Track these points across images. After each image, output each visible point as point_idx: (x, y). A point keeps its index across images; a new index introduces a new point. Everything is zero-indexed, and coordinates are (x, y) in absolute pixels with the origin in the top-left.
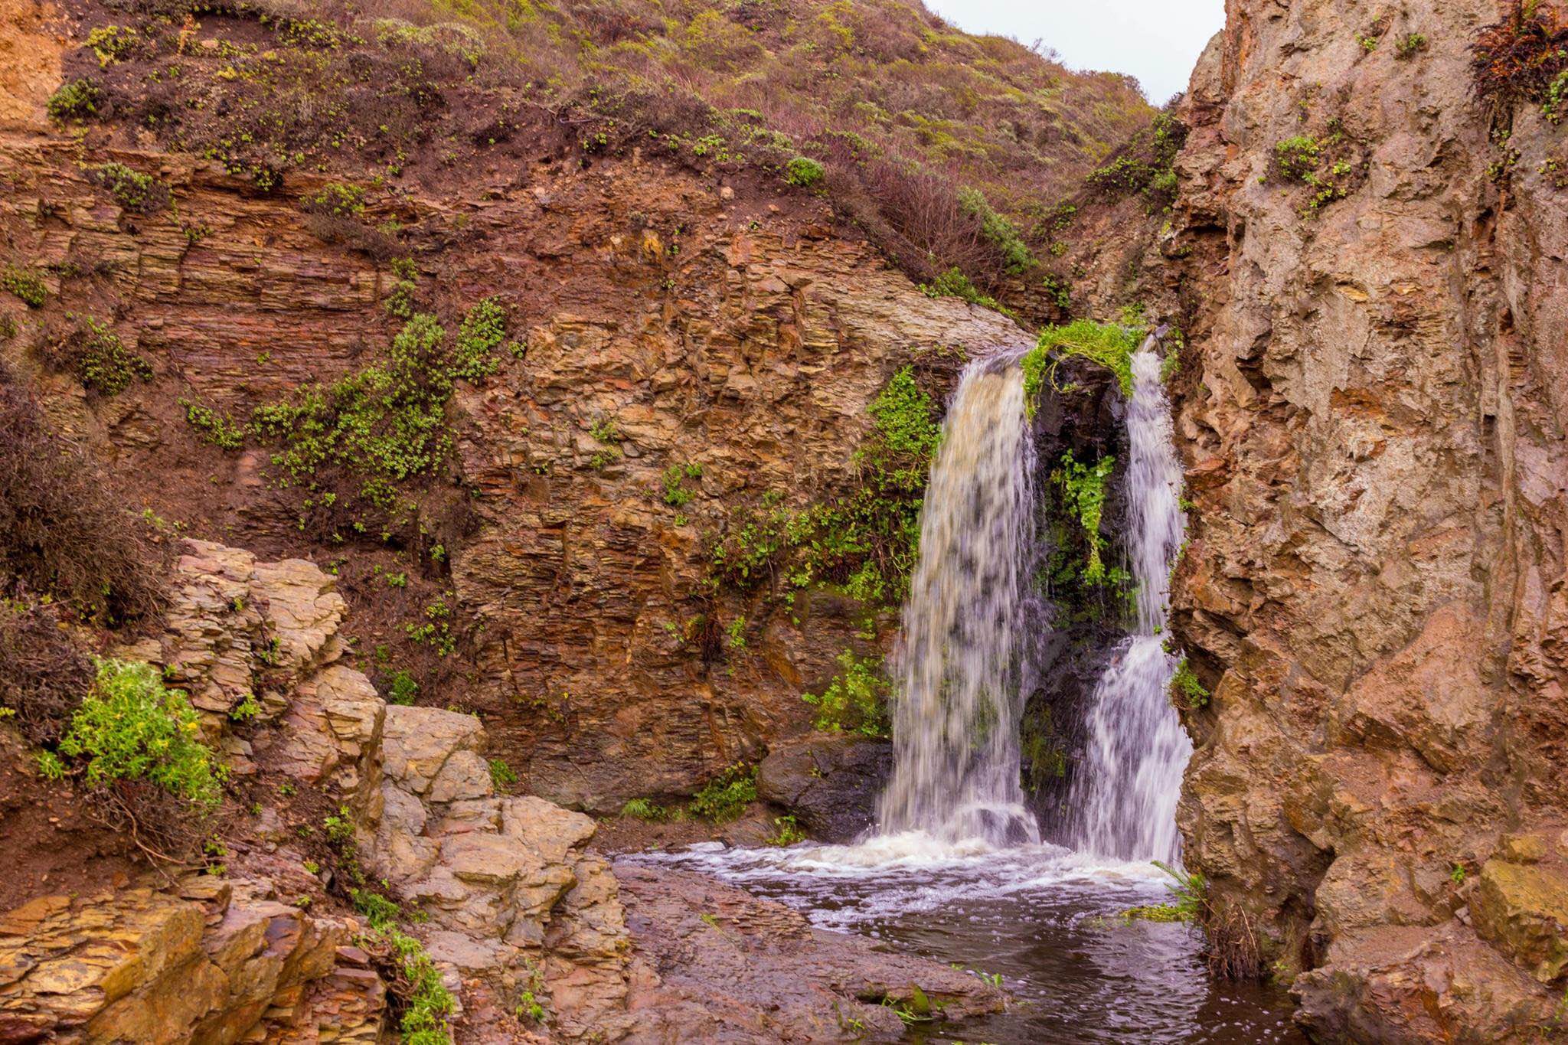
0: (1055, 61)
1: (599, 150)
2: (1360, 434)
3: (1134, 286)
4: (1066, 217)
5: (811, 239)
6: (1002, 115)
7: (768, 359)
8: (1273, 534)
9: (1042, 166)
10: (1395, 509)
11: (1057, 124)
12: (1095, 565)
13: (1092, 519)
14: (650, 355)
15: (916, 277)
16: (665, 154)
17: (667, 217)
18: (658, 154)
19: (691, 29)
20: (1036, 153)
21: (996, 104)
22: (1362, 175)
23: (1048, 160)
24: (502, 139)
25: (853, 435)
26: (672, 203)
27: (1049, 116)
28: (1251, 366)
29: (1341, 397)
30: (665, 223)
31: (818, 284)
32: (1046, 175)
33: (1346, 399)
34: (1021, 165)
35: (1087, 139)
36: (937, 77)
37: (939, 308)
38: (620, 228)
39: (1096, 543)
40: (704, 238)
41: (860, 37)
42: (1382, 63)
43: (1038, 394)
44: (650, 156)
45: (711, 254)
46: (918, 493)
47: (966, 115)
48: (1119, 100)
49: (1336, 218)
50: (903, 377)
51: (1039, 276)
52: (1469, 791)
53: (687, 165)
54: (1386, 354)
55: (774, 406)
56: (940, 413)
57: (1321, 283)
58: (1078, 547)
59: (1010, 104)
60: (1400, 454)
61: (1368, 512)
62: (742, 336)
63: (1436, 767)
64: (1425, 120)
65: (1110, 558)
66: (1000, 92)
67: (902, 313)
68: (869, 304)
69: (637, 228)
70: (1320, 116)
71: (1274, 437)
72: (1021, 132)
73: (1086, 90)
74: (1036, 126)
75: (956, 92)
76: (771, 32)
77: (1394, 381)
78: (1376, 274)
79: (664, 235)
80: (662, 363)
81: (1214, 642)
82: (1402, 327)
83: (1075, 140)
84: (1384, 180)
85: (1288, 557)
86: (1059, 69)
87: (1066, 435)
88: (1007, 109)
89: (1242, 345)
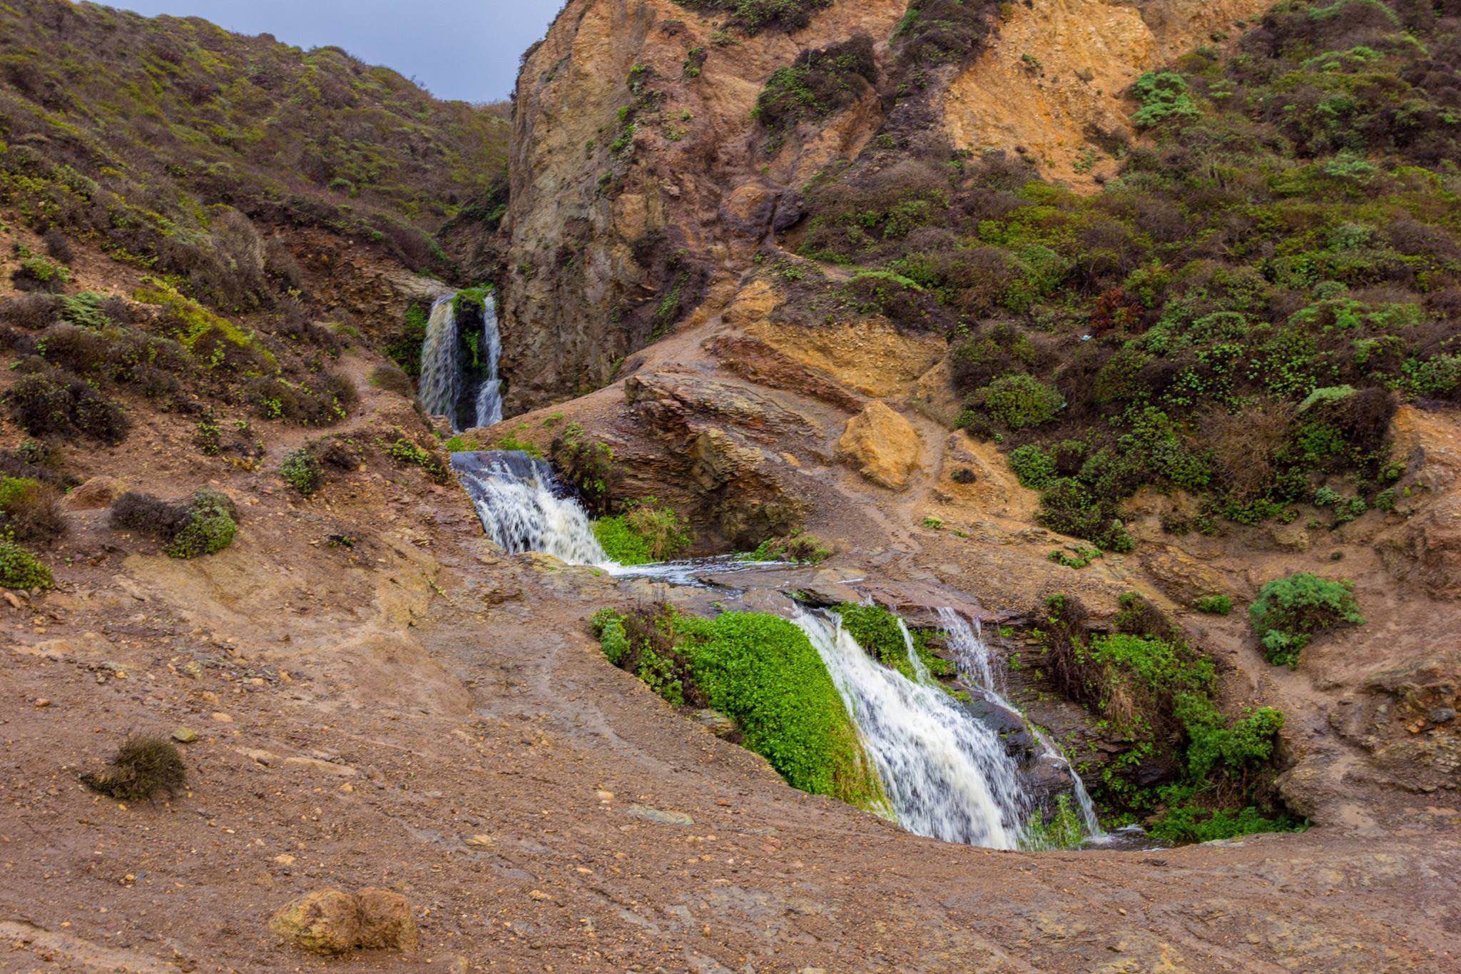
0: (424, 89)
1: (301, 224)
2: (536, 329)
3: (480, 259)
4: (451, 227)
5: (380, 259)
6: (403, 140)
7: (370, 298)
8: (519, 349)
9: (426, 171)
10: (542, 344)
11: (432, 145)
12: (476, 361)
13: (474, 348)
14: (327, 296)
15: (414, 271)
16: (326, 227)
17: (330, 250)
18: (323, 227)
19: (234, 90)
20: (421, 162)
21: (400, 133)
22: (536, 274)
23: (428, 166)
24: (259, 215)
25: (400, 323)
26: (332, 245)
27: (427, 140)
28: (515, 313)
29: (532, 321)
30: (329, 252)
31: (385, 275)
32: (428, 176)
33: (535, 322)
34: (415, 169)
35: (446, 151)
36: (368, 118)
37: (422, 281)
38: (311, 252)
39: (476, 355)
40: (345, 258)
41: (323, 92)
42: (540, 249)
43: (457, 311)
44: (320, 227)
45: (348, 264)
46: (422, 341)
47: (385, 140)
48: (460, 121)
49: (531, 284)
50: (415, 305)
51: (449, 263)
52: (552, 394)
53: (335, 231)
54: (540, 312)
55: (373, 314)
56: (427, 317)
57: (528, 297)
58: (471, 356)
59: (404, 133)
60: (542, 333)
61: (537, 344)
62: (361, 291)
63: (547, 391)
64: (548, 264)
65: (480, 359)
66: (400, 126)
67: (412, 284)
68: (401, 281)
69: (319, 253)
70: (528, 258)
71: (520, 328)
72: (413, 150)
73: (443, 115)
74: (421, 146)
75: (378, 127)
76: (276, 91)
77: (542, 318)
78: (539, 297)
79: (329, 256)
80: (332, 299)
81: (508, 375)
82: (542, 307)
83: (441, 153)
84: (540, 276)
85: (522, 354)
86: (426, 95)
87: (466, 324)
88: (404, 136)
89: (512, 308)
